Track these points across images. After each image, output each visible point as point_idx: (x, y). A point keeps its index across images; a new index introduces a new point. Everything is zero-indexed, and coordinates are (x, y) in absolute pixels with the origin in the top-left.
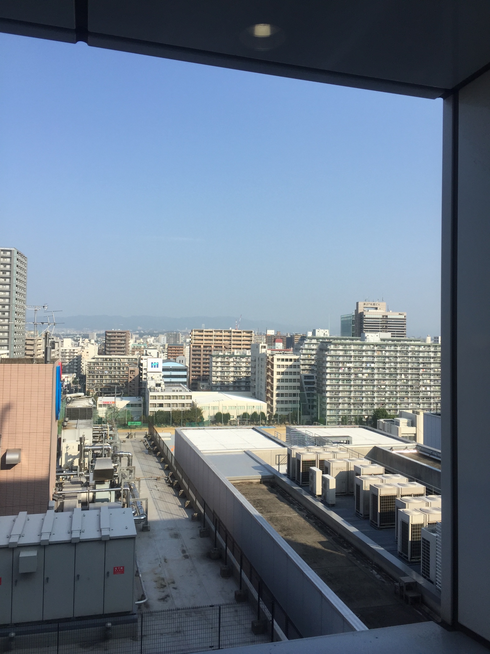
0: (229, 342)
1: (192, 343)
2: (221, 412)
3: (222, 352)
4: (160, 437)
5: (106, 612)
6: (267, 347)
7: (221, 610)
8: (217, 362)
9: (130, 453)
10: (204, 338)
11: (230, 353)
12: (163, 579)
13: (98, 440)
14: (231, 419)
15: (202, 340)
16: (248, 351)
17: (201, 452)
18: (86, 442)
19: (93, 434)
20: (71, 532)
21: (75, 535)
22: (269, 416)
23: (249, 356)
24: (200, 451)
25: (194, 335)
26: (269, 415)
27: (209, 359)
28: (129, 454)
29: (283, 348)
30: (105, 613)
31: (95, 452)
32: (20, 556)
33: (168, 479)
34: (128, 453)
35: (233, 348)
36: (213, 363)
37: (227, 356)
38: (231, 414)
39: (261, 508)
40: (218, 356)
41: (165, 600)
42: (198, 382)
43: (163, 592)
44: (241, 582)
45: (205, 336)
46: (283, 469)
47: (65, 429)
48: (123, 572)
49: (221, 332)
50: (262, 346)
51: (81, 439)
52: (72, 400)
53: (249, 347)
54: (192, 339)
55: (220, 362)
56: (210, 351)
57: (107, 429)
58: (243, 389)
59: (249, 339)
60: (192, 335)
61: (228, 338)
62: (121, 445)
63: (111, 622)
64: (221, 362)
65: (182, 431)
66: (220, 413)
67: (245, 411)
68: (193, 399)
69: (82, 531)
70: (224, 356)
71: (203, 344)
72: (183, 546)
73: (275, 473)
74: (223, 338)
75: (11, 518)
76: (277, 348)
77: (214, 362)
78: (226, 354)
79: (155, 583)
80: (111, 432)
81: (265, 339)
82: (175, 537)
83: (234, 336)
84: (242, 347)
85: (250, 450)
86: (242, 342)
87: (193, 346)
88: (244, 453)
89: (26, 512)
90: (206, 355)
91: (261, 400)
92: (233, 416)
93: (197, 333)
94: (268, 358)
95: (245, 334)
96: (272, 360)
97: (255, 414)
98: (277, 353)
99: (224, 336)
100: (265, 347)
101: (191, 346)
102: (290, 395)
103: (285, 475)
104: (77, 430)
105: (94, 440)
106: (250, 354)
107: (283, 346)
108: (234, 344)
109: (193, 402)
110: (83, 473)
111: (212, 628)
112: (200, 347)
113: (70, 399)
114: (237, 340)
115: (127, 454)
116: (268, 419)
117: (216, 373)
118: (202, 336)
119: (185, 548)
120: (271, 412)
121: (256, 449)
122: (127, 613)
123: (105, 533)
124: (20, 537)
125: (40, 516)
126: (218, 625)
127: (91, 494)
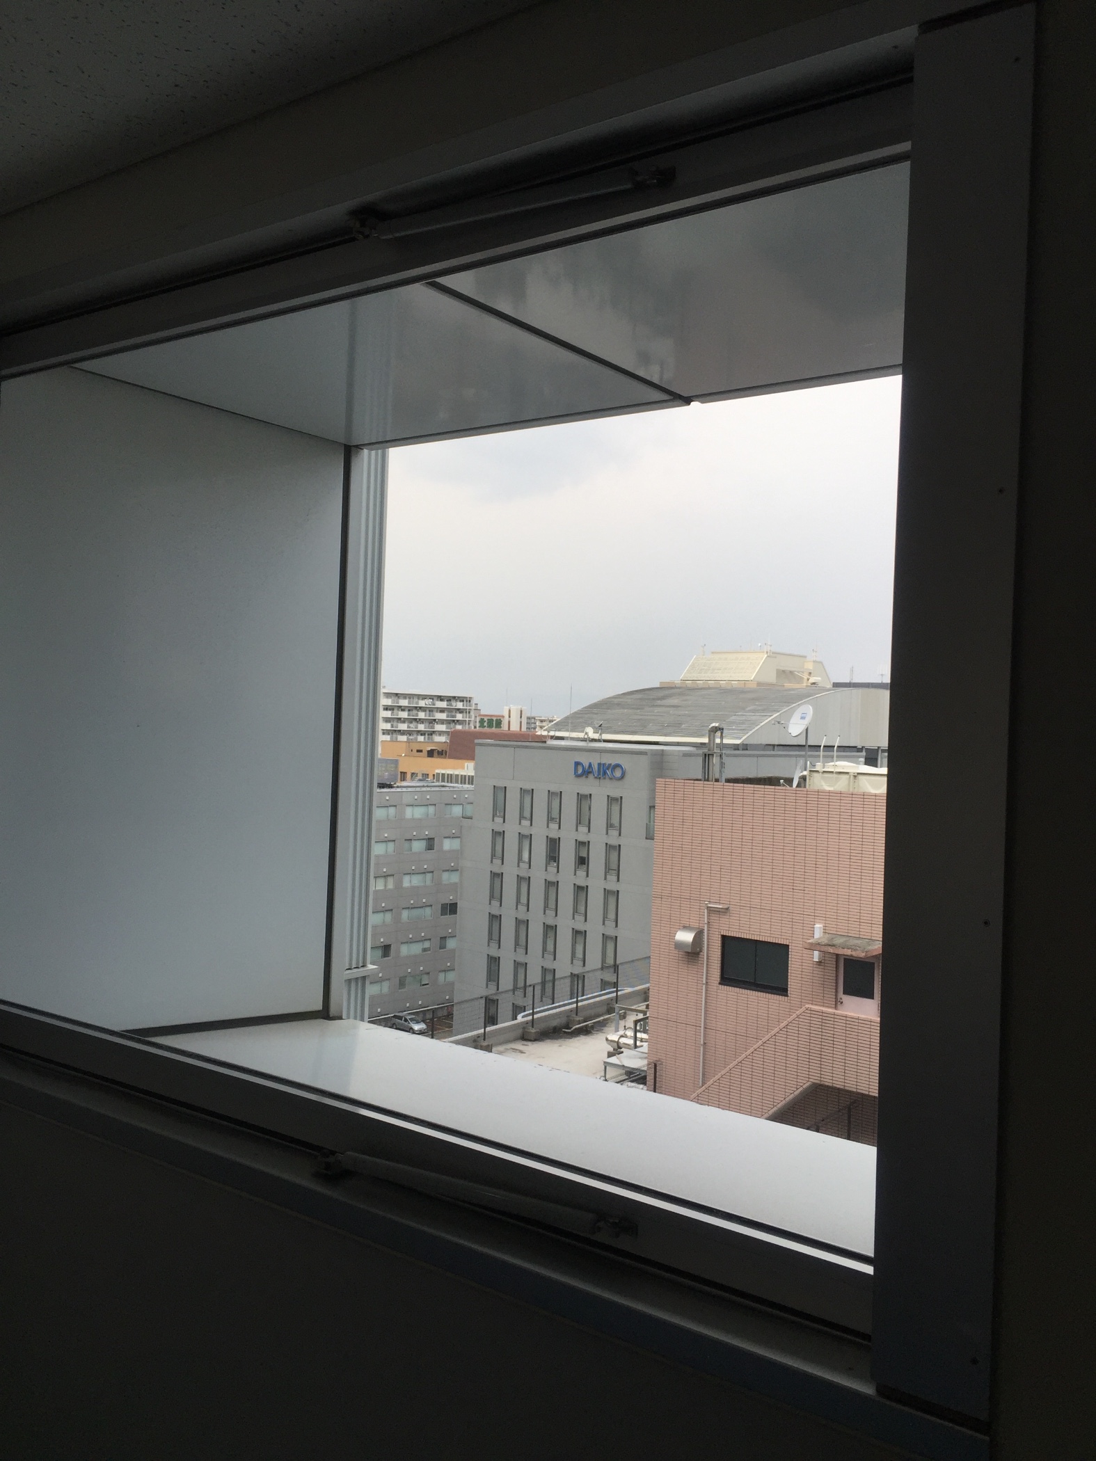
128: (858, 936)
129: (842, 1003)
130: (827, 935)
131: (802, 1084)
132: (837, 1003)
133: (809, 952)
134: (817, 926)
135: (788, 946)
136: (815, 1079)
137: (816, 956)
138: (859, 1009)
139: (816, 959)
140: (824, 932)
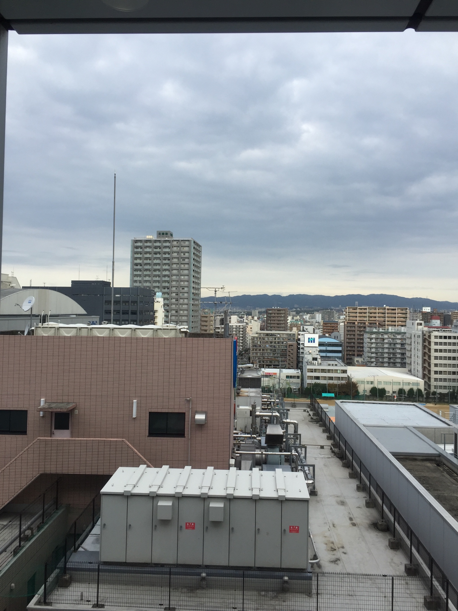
0: (383, 319)
1: (346, 320)
2: (377, 387)
3: (376, 329)
4: (322, 408)
5: (284, 566)
6: (423, 324)
7: (394, 581)
8: (371, 339)
9: (296, 421)
10: (358, 315)
12: (333, 543)
13: (266, 407)
14: (387, 394)
15: (356, 317)
16: (403, 328)
17: (363, 425)
18: (257, 408)
19: (262, 401)
20: (251, 489)
21: (256, 492)
22: (426, 394)
23: (404, 333)
25: (349, 313)
26: (426, 392)
27: (363, 335)
29: (440, 325)
30: (282, 567)
31: (264, 418)
32: (210, 506)
33: (331, 449)
35: (388, 325)
37: (382, 332)
38: (387, 389)
39: (428, 486)
40: (372, 333)
41: (336, 562)
42: (353, 357)
43: (334, 555)
44: (411, 557)
45: (359, 313)
46: (449, 449)
47: (239, 396)
48: (297, 531)
49: (375, 309)
50: (418, 323)
52: (243, 371)
53: (403, 324)
54: (346, 316)
55: (374, 338)
56: (365, 327)
57: (274, 398)
58: (399, 365)
59: (404, 316)
60: (346, 312)
61: (383, 315)
62: (287, 414)
63: (288, 577)
64: (376, 339)
66: (375, 387)
67: (401, 387)
68: (349, 373)
69: (261, 489)
70: (377, 333)
71: (357, 320)
72: (349, 513)
73: (441, 452)
74: (378, 315)
75: (202, 471)
76: (434, 326)
77: (368, 338)
78: (381, 330)
79: (325, 546)
80: (278, 401)
81: (421, 316)
82: (342, 504)
83: (388, 313)
84: (397, 323)
86: (397, 319)
87: (348, 323)
88: (405, 429)
89: (213, 467)
90: (361, 331)
91: (417, 377)
92: (389, 391)
93: (351, 310)
94: (425, 335)
95: (400, 311)
96: (430, 337)
97: (411, 390)
98: (434, 331)
99: (378, 313)
100: (421, 324)
101: (346, 323)
102: (449, 373)
103: (451, 454)
104: (249, 398)
105: (263, 407)
107: (440, 323)
108: (388, 321)
109: (348, 376)
110: (255, 436)
111: (385, 597)
112: (354, 323)
113: (241, 369)
114: (392, 317)
115: (293, 421)
116: (425, 396)
117: (370, 348)
118: (356, 313)
119: (352, 516)
120: (428, 390)
122: (302, 570)
123: (281, 493)
124: (209, 489)
125: (225, 472)
126: (391, 595)
127: (264, 456)
128: (62, 402)
129: (54, 434)
130: (47, 403)
131: (35, 475)
132: (51, 434)
133: (38, 412)
134: (42, 399)
135: (27, 411)
136: (41, 472)
138: (62, 435)
139: (41, 415)
140: (46, 402)
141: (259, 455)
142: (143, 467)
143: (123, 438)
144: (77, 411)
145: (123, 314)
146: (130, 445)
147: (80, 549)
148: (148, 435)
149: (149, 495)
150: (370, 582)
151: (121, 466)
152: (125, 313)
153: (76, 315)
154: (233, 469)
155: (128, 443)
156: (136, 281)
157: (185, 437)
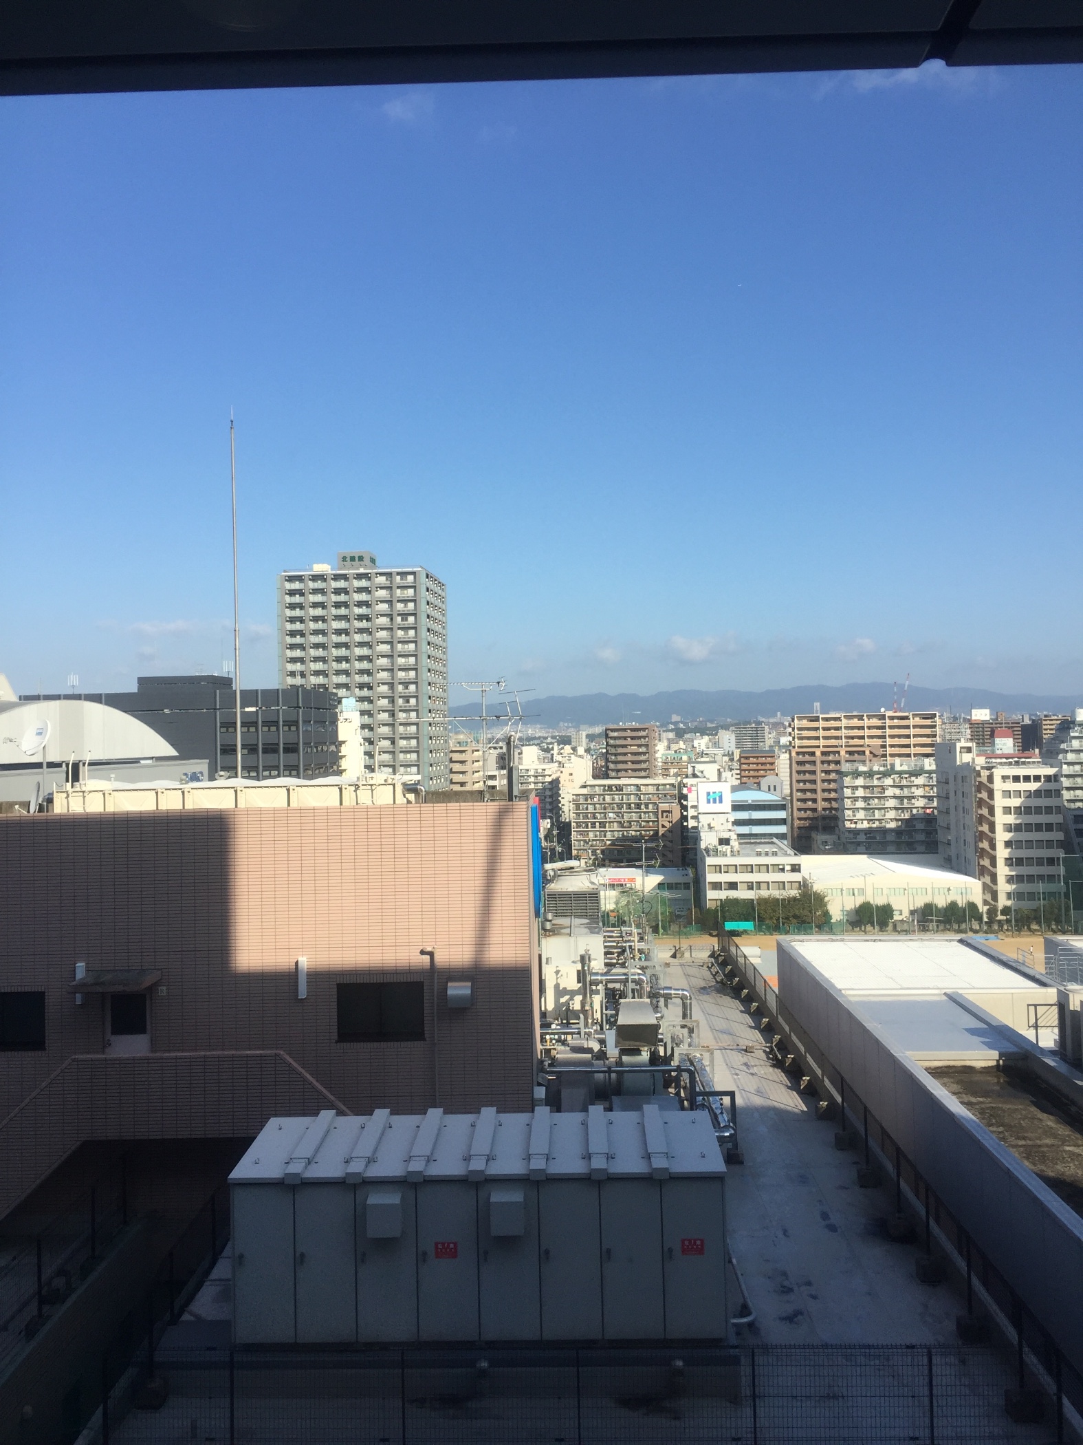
0: (879, 742)
1: (794, 747)
2: (872, 902)
3: (866, 766)
4: (745, 957)
5: (670, 1336)
6: (974, 749)
7: (934, 1358)
8: (855, 788)
9: (686, 991)
10: (822, 733)
11: (884, 766)
12: (785, 1274)
13: (615, 961)
14: (897, 917)
15: (817, 738)
16: (927, 761)
17: (843, 992)
18: (593, 964)
19: (605, 947)
20: (588, 1157)
21: (598, 1163)
22: (989, 912)
23: (930, 772)
24: (840, 990)
25: (799, 729)
26: (988, 910)
27: (834, 781)
28: (685, 993)
29: (1015, 750)
30: (667, 1337)
31: (610, 986)
32: (491, 1201)
33: (772, 1049)
34: (683, 990)
35: (892, 755)
36: (845, 789)
37: (879, 773)
38: (894, 907)
39: (1001, 1129)
40: (857, 774)
41: (796, 1319)
42: (813, 835)
43: (788, 1302)
44: (969, 1297)
45: (824, 729)
46: (1048, 1039)
47: (548, 936)
48: (700, 1251)
49: (861, 718)
50: (961, 747)
51: (583, 959)
52: (557, 876)
53: (928, 750)
54: (794, 738)
55: (861, 786)
56: (840, 765)
57: (632, 939)
58: (922, 848)
59: (928, 731)
60: (793, 729)
61: (879, 732)
62: (665, 974)
63: (684, 1360)
64: (865, 787)
65: (792, 943)
66: (868, 903)
67: (928, 899)
68: (805, 872)
69: (609, 1155)
70: (870, 774)
71: (819, 747)
72: (821, 1203)
73: (1029, 1048)
74: (867, 732)
75: (469, 1118)
76: (999, 752)
77: (847, 787)
78: (876, 768)
79: (768, 1282)
80: (642, 945)
81: (968, 731)
82: (802, 1182)
83: (891, 727)
84: (913, 750)
85: (960, 991)
86: (913, 741)
87: (798, 753)
88: (945, 998)
89: (494, 1109)
90: (827, 772)
91: (966, 874)
92: (901, 911)
93: (805, 723)
94: (980, 776)
95: (918, 721)
96: (990, 778)
97: (953, 905)
98: (1001, 764)
99: (869, 728)
100: (969, 750)
101: (794, 754)
102: (1040, 862)
103: (1052, 1053)
104: (572, 939)
105: (606, 961)
106: (934, 767)
107: (1014, 746)
108: (892, 746)
109: (805, 880)
110: (592, 1031)
111: (913, 1397)
112: (813, 754)
113: (552, 873)
114: (900, 736)
115: (680, 992)
116: (985, 919)
117: (853, 812)
118: (817, 729)
119: (826, 1209)
120: (993, 903)
121: (974, 988)
122: (715, 1343)
123: (658, 1163)
124: (488, 1160)
125: (522, 1118)
126: (927, 1393)
127: (613, 1075)
128: (127, 968)
129: (110, 1044)
130: (91, 974)
131: (69, 1146)
132: (106, 1045)
133: (70, 996)
134: (79, 964)
135: (44, 992)
136: (85, 1136)
137: (79, 999)
138: (131, 1047)
139: (78, 1002)
140: (87, 971)
141: (602, 1075)
142: (327, 1115)
143: (277, 1048)
144: (165, 988)
145: (265, 751)
146: (295, 1065)
147: (186, 1317)
148: (336, 1038)
149: (344, 1182)
150: (877, 1362)
151: (276, 1116)
152: (271, 749)
153: (152, 758)
154: (543, 1112)
155: (291, 1061)
156: (293, 674)
157: (424, 1040)
